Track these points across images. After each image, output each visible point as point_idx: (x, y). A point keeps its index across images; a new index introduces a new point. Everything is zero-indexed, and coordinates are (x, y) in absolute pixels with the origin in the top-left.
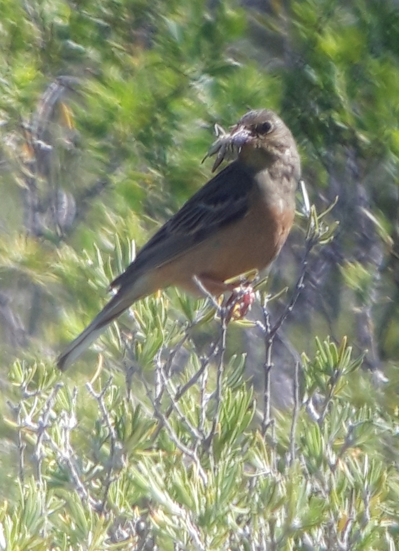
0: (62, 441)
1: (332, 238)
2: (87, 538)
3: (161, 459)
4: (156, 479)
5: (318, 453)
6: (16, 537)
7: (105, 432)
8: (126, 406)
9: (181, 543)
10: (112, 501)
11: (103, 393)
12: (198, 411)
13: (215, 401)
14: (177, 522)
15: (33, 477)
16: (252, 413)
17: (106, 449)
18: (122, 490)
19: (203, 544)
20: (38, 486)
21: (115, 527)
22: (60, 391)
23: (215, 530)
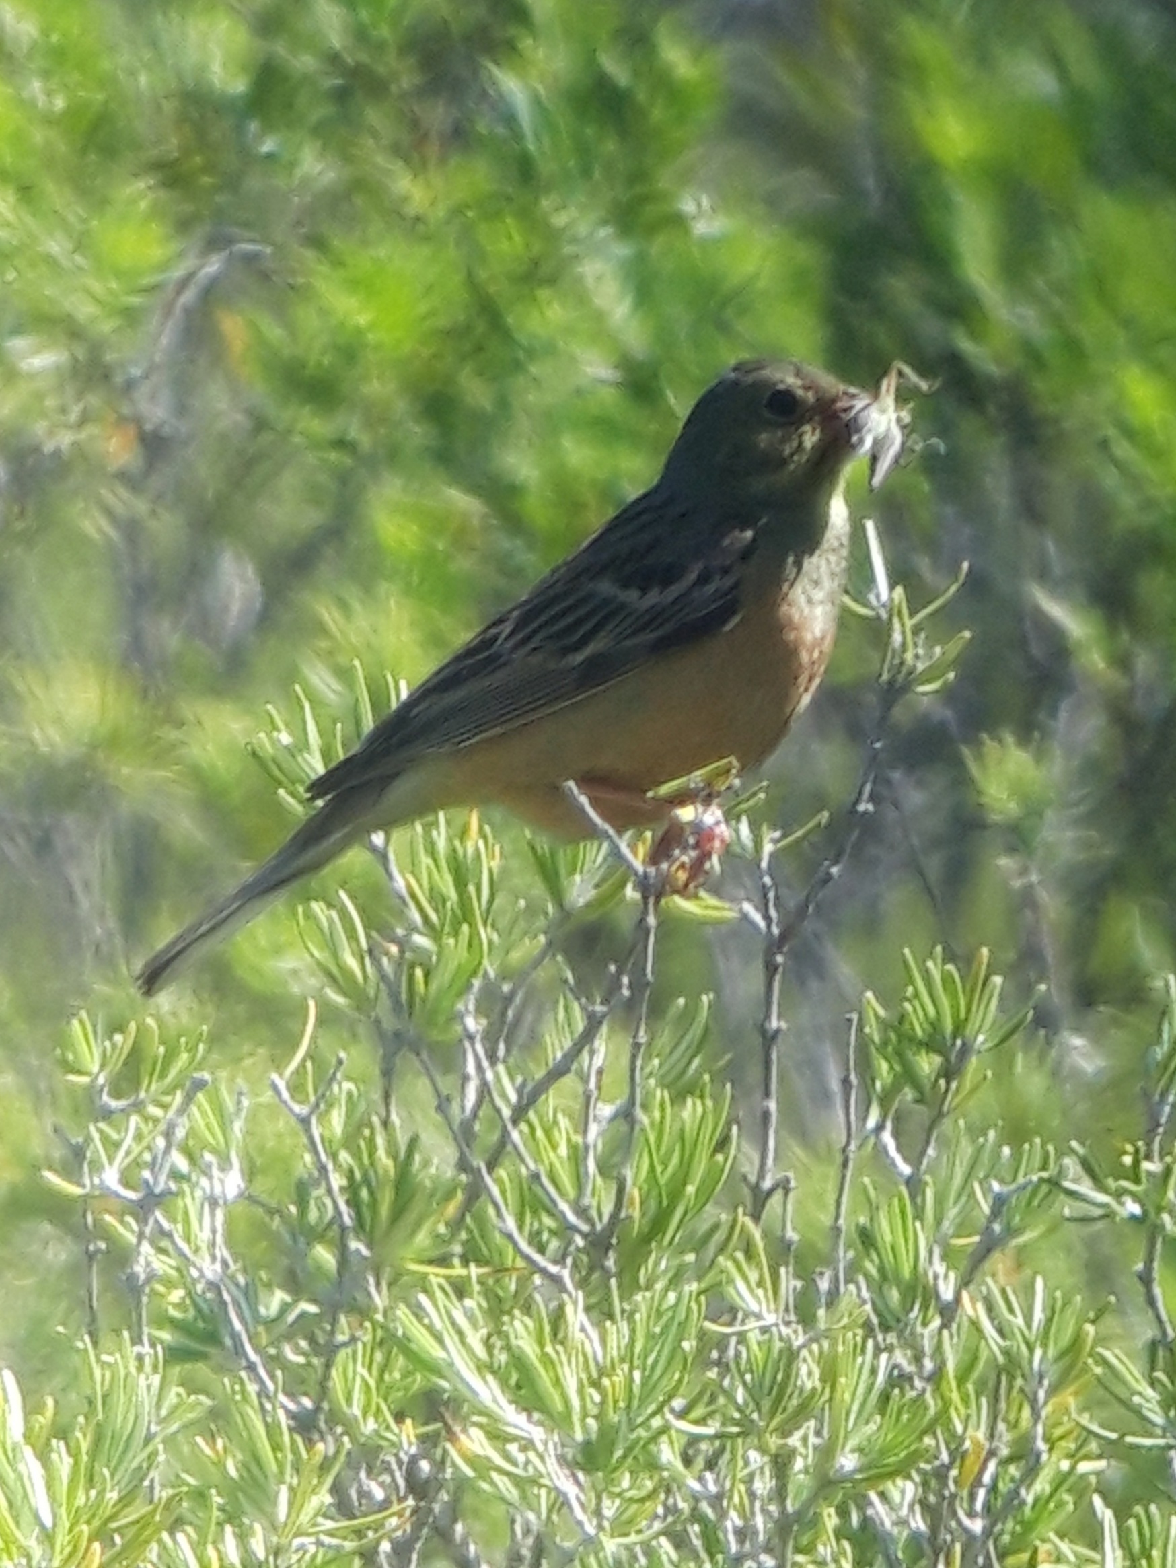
0: (204, 1236)
1: (951, 675)
2: (274, 1503)
3: (477, 1288)
4: (463, 1341)
5: (906, 1272)
6: (81, 1500)
7: (321, 1207)
8: (380, 1141)
9: (531, 1516)
10: (343, 1402)
11: (317, 1105)
12: (577, 1155)
13: (624, 1127)
14: (521, 1458)
15: (126, 1334)
16: (726, 1160)
17: (325, 1256)
18: (370, 1370)
19: (590, 1521)
20: (140, 1358)
21: (351, 1474)
22: (200, 1096)
23: (626, 1482)
